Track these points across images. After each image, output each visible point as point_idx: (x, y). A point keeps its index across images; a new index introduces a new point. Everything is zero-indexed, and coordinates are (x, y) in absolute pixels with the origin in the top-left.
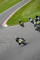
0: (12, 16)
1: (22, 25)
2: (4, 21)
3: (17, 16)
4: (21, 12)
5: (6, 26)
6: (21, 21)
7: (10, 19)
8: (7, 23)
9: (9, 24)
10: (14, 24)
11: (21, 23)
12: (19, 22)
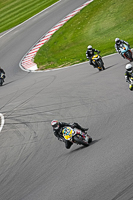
0: (53, 35)
1: (99, 65)
2: (26, 53)
3: (70, 36)
4: (82, 24)
5: (34, 68)
6: (93, 51)
7: (45, 45)
8: (37, 60)
9: (42, 64)
10: (60, 62)
11: (95, 57)
12: (88, 53)
